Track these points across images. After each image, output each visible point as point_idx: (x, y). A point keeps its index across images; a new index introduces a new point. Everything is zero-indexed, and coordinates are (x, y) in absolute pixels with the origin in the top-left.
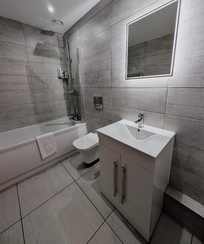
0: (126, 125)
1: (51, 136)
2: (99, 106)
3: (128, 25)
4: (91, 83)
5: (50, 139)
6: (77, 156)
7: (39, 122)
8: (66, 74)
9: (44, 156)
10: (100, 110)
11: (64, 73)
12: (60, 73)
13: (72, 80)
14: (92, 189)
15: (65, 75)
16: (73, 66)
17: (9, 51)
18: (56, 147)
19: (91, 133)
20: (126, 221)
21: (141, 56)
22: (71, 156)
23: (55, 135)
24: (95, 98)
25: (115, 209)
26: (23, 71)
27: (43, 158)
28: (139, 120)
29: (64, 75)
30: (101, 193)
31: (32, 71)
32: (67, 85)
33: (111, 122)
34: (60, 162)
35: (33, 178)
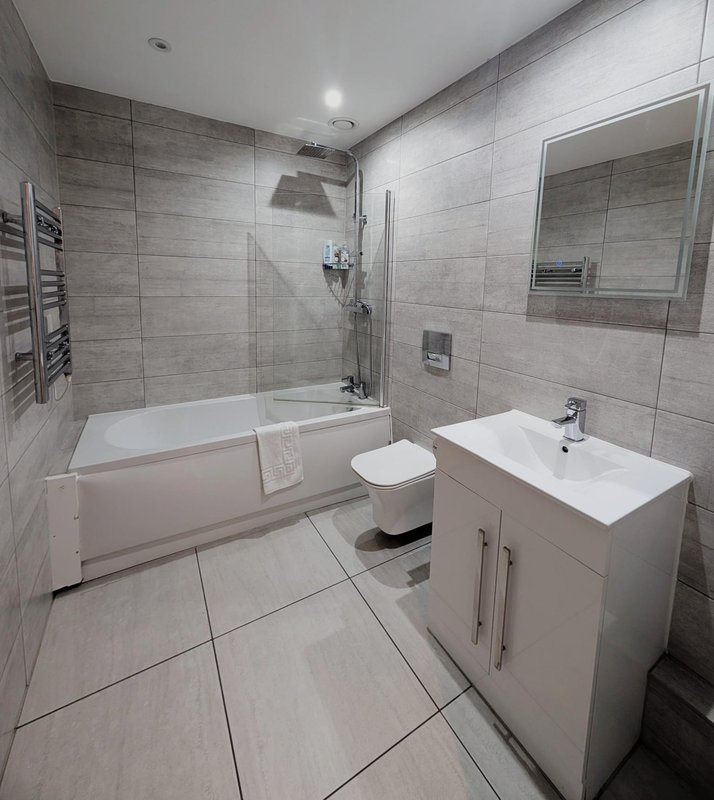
0: (524, 429)
1: (293, 431)
2: (437, 360)
3: (546, 143)
4: (419, 291)
5: (290, 442)
6: (354, 509)
7: (260, 387)
8: (345, 256)
9: (271, 486)
10: (439, 372)
11: (338, 255)
12: (328, 253)
13: (361, 275)
14: (400, 612)
15: (343, 260)
16: (369, 236)
17: (217, 200)
18: (300, 468)
19: (404, 443)
20: (506, 733)
21: (590, 205)
22: (338, 504)
23: (304, 430)
24: (426, 334)
25: (471, 686)
26: (240, 248)
27: (268, 490)
28: (568, 419)
29: (339, 261)
30: (429, 631)
31: (260, 249)
32: (344, 286)
33: (475, 414)
34: (306, 514)
35: (237, 543)
